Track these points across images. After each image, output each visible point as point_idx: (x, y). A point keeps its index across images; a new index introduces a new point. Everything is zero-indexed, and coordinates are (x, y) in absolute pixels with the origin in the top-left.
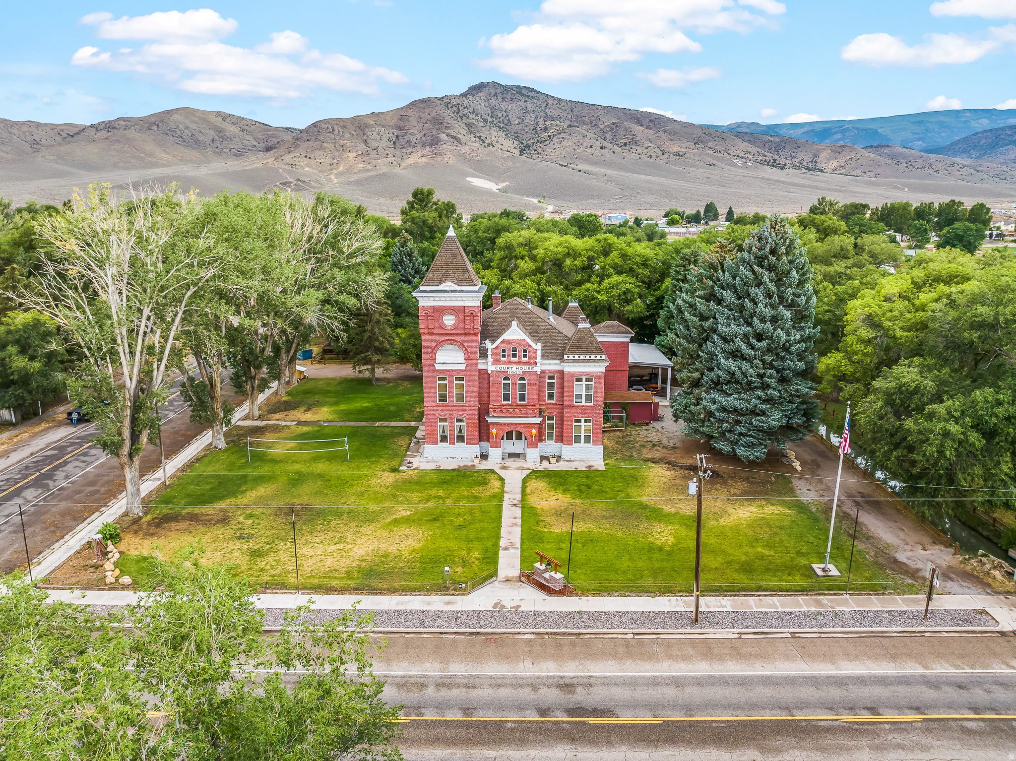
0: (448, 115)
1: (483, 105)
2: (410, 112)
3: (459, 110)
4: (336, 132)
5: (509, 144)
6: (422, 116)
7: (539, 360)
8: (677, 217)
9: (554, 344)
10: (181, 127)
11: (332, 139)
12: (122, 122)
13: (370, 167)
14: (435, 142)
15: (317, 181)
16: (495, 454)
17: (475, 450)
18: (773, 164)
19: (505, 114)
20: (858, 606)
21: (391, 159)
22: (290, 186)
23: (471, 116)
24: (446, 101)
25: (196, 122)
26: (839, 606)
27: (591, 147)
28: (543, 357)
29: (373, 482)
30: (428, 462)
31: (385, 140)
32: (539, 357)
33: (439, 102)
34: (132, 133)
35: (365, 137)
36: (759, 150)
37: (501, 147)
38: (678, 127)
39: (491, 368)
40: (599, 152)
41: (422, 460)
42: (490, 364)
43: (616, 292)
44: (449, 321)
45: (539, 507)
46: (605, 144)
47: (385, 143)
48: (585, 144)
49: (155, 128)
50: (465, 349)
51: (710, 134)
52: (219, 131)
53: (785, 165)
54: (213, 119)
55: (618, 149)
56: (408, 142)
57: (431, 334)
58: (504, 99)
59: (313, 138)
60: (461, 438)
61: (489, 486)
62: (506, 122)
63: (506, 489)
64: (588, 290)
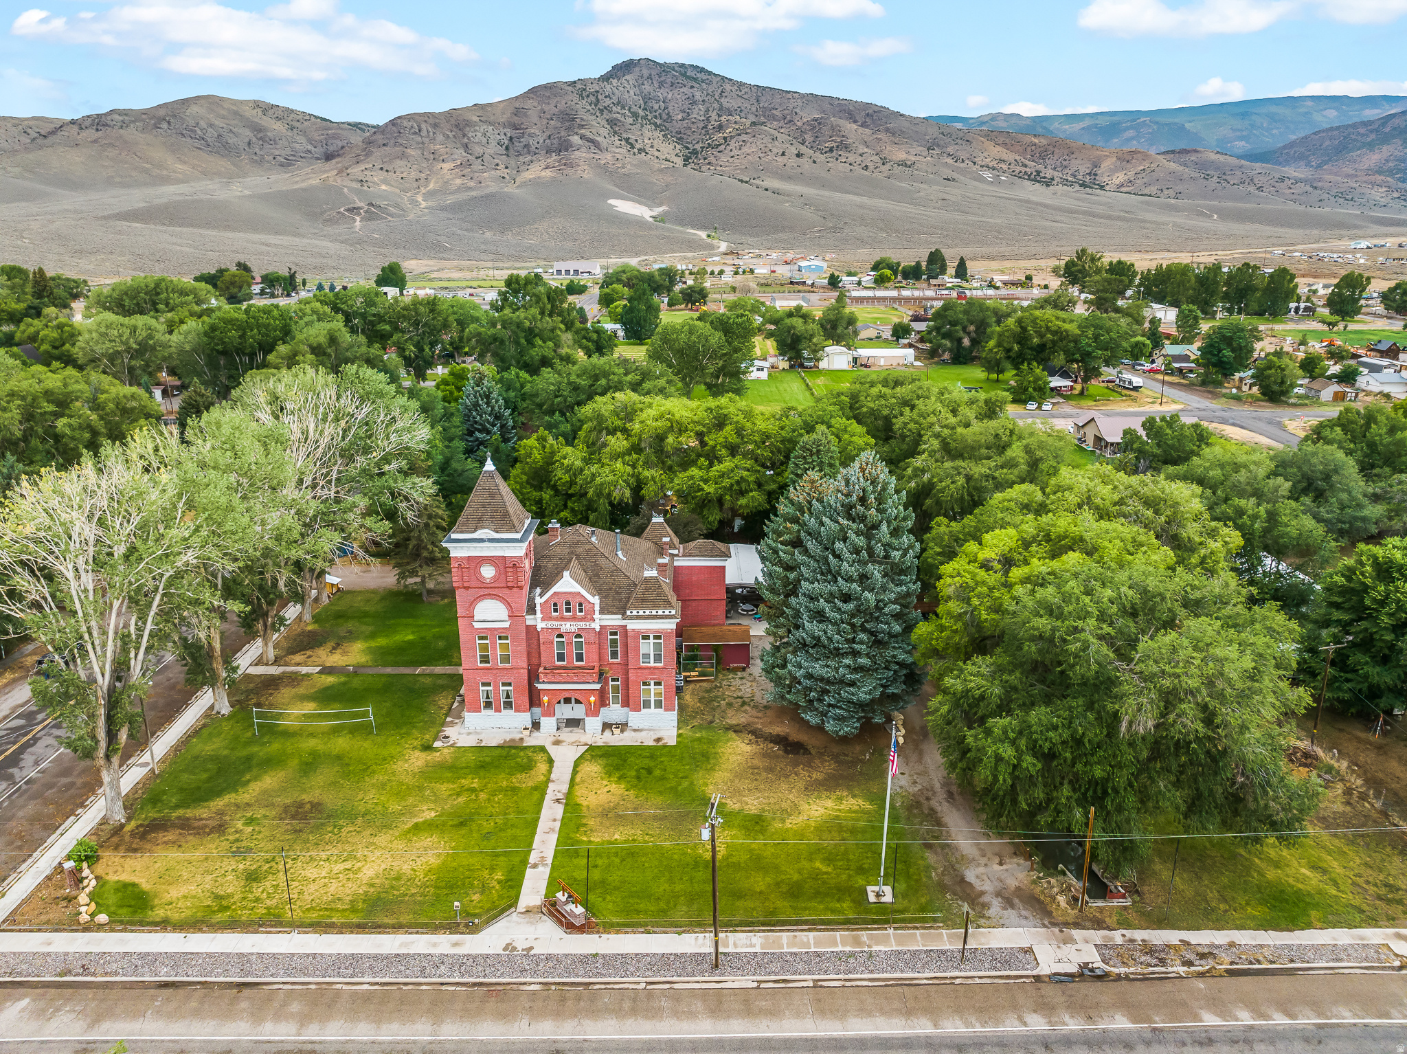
0: (582, 107)
1: (632, 93)
2: (529, 104)
3: (598, 100)
4: (424, 133)
5: (668, 150)
6: (546, 108)
7: (597, 616)
8: (888, 272)
9: (617, 593)
10: (203, 124)
11: (418, 143)
12: (117, 117)
13: (472, 184)
14: (564, 147)
15: (397, 206)
16: (548, 724)
17: (525, 718)
18: (1036, 178)
19: (663, 105)
20: (898, 945)
21: (502, 172)
22: (359, 214)
23: (614, 109)
24: (580, 88)
25: (223, 117)
26: (877, 944)
27: (783, 154)
28: (602, 612)
29: (400, 766)
30: (469, 734)
31: (493, 143)
32: (597, 612)
33: (570, 88)
34: (131, 134)
35: (466, 140)
36: (1018, 158)
37: (656, 154)
38: (907, 124)
39: (540, 625)
40: (794, 161)
41: (463, 731)
42: (539, 620)
43: (726, 483)
44: (488, 572)
45: (585, 803)
46: (803, 149)
47: (493, 148)
48: (775, 150)
49: (165, 125)
50: (508, 605)
51: (950, 135)
52: (258, 129)
53: (1053, 179)
54: (249, 113)
55: (820, 157)
56: (527, 146)
57: (467, 588)
58: (661, 84)
59: (392, 142)
60: (508, 705)
61: (533, 772)
62: (665, 116)
63: (553, 776)
64: (692, 477)
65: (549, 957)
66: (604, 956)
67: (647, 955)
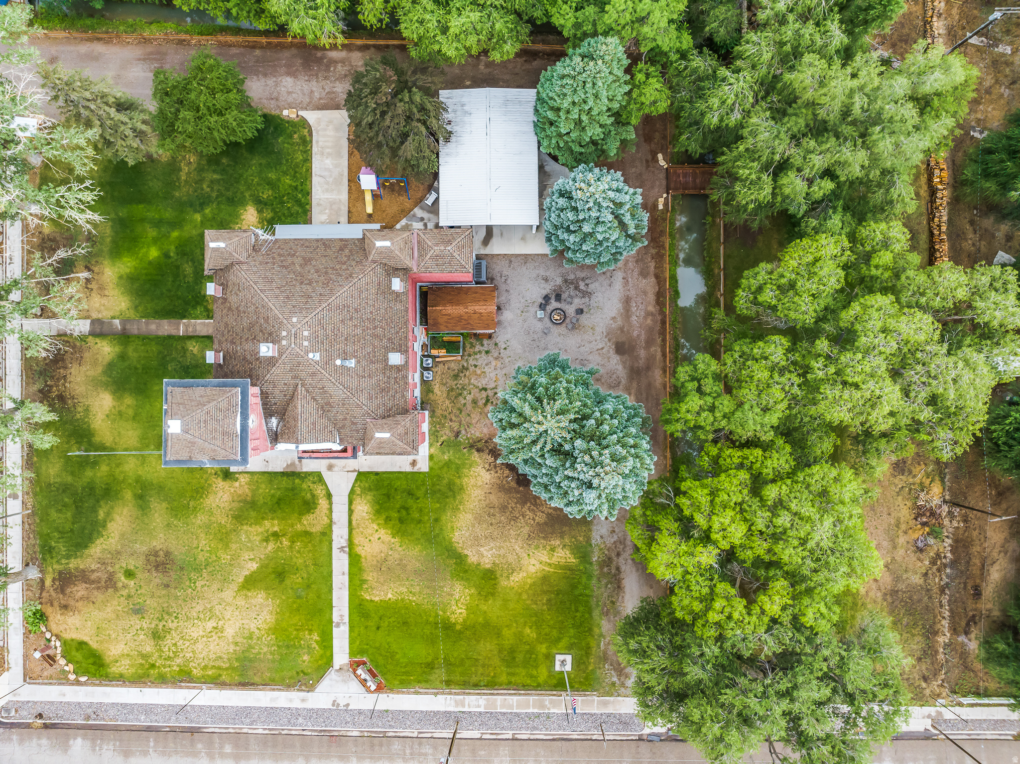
45: (363, 554)
61: (318, 512)
63: (334, 517)
65: (360, 712)
66: (392, 712)
67: (417, 712)
